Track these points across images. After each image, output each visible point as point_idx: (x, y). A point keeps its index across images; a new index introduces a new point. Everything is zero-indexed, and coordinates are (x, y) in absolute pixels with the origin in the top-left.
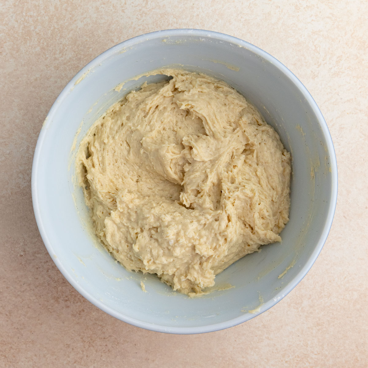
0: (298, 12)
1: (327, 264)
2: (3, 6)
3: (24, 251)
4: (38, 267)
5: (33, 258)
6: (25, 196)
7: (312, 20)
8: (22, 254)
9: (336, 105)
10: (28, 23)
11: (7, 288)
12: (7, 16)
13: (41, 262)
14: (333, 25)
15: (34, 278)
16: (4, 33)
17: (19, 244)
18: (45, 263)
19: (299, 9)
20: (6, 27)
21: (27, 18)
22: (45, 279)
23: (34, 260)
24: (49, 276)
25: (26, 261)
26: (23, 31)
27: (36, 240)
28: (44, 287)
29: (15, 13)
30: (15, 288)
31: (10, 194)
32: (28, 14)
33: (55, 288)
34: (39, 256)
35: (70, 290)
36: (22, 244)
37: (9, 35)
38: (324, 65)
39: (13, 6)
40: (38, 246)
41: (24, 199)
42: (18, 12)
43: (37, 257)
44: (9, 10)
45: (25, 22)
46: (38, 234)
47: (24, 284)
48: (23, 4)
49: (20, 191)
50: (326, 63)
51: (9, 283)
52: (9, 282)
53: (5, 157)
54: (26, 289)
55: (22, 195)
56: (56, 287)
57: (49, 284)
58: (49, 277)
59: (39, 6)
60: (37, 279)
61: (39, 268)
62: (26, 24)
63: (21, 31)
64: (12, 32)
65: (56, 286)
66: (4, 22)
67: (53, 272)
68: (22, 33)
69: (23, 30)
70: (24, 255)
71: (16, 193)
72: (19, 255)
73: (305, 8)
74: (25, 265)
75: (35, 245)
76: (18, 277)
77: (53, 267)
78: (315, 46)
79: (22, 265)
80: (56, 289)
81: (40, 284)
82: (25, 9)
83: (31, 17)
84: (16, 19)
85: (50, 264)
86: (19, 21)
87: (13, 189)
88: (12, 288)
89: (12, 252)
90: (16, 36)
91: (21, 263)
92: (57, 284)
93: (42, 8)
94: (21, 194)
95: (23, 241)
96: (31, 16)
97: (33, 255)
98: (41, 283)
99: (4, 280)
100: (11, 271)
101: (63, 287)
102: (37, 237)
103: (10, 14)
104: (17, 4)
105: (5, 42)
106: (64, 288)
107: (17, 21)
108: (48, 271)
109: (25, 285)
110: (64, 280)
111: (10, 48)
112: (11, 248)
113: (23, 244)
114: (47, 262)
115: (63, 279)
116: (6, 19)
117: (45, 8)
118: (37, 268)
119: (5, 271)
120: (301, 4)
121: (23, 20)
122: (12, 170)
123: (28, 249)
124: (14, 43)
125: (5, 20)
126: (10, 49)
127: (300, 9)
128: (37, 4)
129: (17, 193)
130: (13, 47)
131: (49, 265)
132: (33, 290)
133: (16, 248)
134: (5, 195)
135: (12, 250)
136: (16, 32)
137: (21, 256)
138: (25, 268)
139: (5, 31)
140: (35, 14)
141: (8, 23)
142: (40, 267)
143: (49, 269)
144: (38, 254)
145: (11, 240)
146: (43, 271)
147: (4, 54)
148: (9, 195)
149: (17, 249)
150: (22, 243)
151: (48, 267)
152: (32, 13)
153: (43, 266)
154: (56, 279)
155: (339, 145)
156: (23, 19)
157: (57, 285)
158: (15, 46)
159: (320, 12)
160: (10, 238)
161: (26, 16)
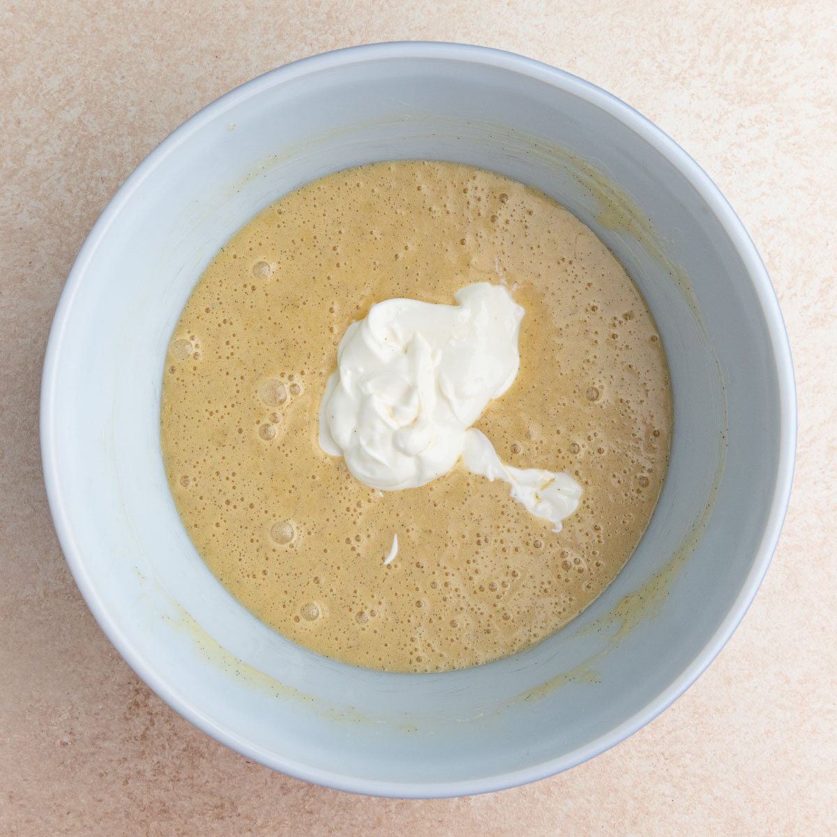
0: (730, 175)
1: (800, 776)
2: (39, 154)
3: (70, 733)
4: (102, 772)
5: (93, 750)
6: (77, 600)
7: (763, 194)
8: (66, 739)
9: (819, 392)
10: (96, 194)
11: (28, 821)
12: (48, 178)
13: (111, 761)
14: (812, 204)
15: (94, 798)
16: (40, 218)
17: (60, 716)
18: (120, 762)
19: (731, 167)
20: (45, 205)
21: (93, 184)
22: (118, 802)
23: (93, 754)
24: (129, 795)
25: (75, 757)
26: (84, 214)
27: (100, 707)
28: (115, 822)
29: (66, 171)
30: (47, 822)
31: (42, 596)
32: (97, 174)
33: (143, 823)
34: (107, 744)
35: (179, 830)
36: (66, 716)
37: (50, 223)
38: (791, 298)
39: (61, 156)
40: (104, 721)
41: (75, 609)
42: (73, 170)
43: (100, 748)
44: (52, 164)
45: (89, 193)
46: (104, 693)
47: (68, 813)
48: (85, 153)
49: (66, 589)
50: (795, 294)
51: (32, 810)
52: (33, 807)
53: (33, 507)
54: (74, 825)
55: (71, 598)
56: (144, 821)
57: (127, 815)
58: (129, 797)
59: (122, 156)
60: (100, 801)
61: (107, 774)
62: (90, 197)
63: (79, 214)
64: (58, 216)
65: (144, 818)
66: (40, 193)
67: (139, 784)
68: (81, 217)
69: (82, 210)
70: (70, 743)
71: (55, 593)
72: (58, 742)
73: (745, 165)
74: (72, 768)
75: (97, 719)
76: (54, 795)
77: (139, 772)
78: (769, 254)
79: (66, 767)
80: (145, 827)
81: (107, 813)
82: (89, 162)
83: (103, 182)
84: (68, 184)
85: (132, 765)
86: (74, 191)
87: (49, 583)
88: (39, 821)
89: (44, 734)
90: (67, 224)
91: (63, 763)
92: (149, 814)
93: (130, 160)
94: (69, 597)
95: (70, 707)
96: (103, 180)
97: (93, 744)
98: (109, 811)
99: (21, 802)
100: (39, 781)
101: (162, 821)
102: (102, 700)
103: (54, 175)
104: (71, 150)
105: (42, 239)
106: (164, 824)
107: (70, 191)
108: (126, 782)
109: (71, 816)
110: (164, 805)
111: (52, 252)
112: (40, 724)
113: (70, 716)
114: (125, 759)
115: (161, 802)
116: (45, 185)
117: (137, 160)
118: (101, 775)
119: (25, 780)
120: (735, 157)
121: (85, 188)
122: (48, 538)
123: (80, 729)
124: (61, 241)
125: (41, 187)
126: (53, 255)
127: (733, 167)
128: (117, 150)
129: (58, 594)
130: (58, 250)
131: (129, 768)
132: (91, 828)
133: (53, 725)
134: (30, 597)
135: (42, 731)
136: (66, 216)
137: (64, 744)
138: (72, 775)
139: (41, 212)
140: (112, 175)
141: (49, 195)
142: (107, 772)
143: (129, 778)
144: (104, 740)
145: (41, 706)
146: (114, 782)
147: (38, 266)
148: (40, 597)
149: (55, 728)
150: (68, 714)
151: (128, 772)
152: (105, 173)
153: (115, 770)
154: (146, 801)
155: (828, 488)
156: (83, 186)
157: (147, 816)
158: (64, 248)
159: (782, 175)
160: (39, 701)
161: (92, 178)
